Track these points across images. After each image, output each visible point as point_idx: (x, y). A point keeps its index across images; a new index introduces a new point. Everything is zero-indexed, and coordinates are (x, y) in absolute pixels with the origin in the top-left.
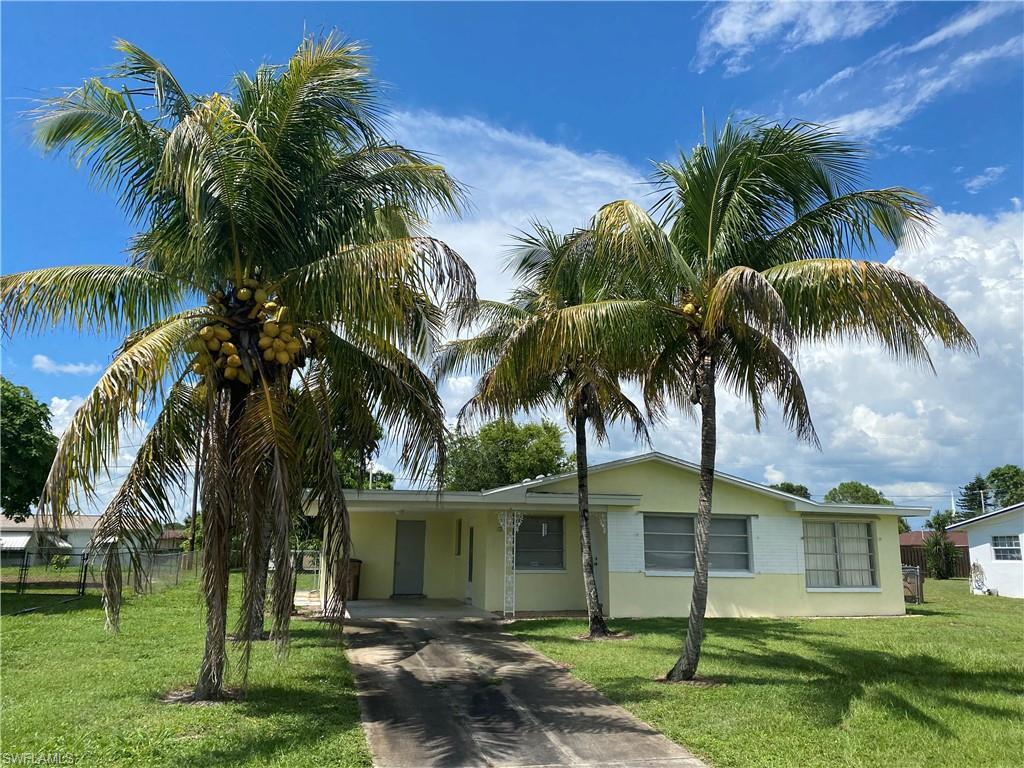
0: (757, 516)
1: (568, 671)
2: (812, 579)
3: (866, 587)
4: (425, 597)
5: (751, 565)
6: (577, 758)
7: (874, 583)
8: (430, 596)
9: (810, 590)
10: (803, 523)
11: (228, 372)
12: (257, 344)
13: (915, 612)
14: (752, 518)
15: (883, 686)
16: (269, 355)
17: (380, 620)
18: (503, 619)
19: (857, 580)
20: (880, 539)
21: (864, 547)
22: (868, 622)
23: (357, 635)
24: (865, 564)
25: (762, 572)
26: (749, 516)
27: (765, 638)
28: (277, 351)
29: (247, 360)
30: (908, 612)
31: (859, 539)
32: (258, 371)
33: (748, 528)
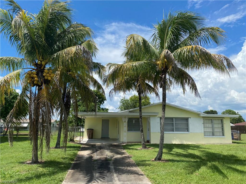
0: (190, 118)
1: (131, 157)
2: (205, 134)
3: (221, 136)
4: (109, 138)
5: (189, 130)
6: (118, 181)
7: (223, 135)
8: (110, 138)
9: (205, 137)
10: (203, 119)
11: (35, 82)
12: (43, 75)
13: (235, 143)
14: (189, 118)
15: (214, 163)
16: (46, 78)
17: (92, 144)
18: (123, 144)
19: (218, 134)
20: (225, 124)
21: (220, 126)
22: (220, 145)
23: (84, 147)
24: (221, 130)
25: (192, 132)
26: (188, 118)
27: (188, 149)
28: (48, 77)
29: (40, 79)
30: (233, 143)
31: (219, 124)
32: (42, 82)
33: (188, 121)
